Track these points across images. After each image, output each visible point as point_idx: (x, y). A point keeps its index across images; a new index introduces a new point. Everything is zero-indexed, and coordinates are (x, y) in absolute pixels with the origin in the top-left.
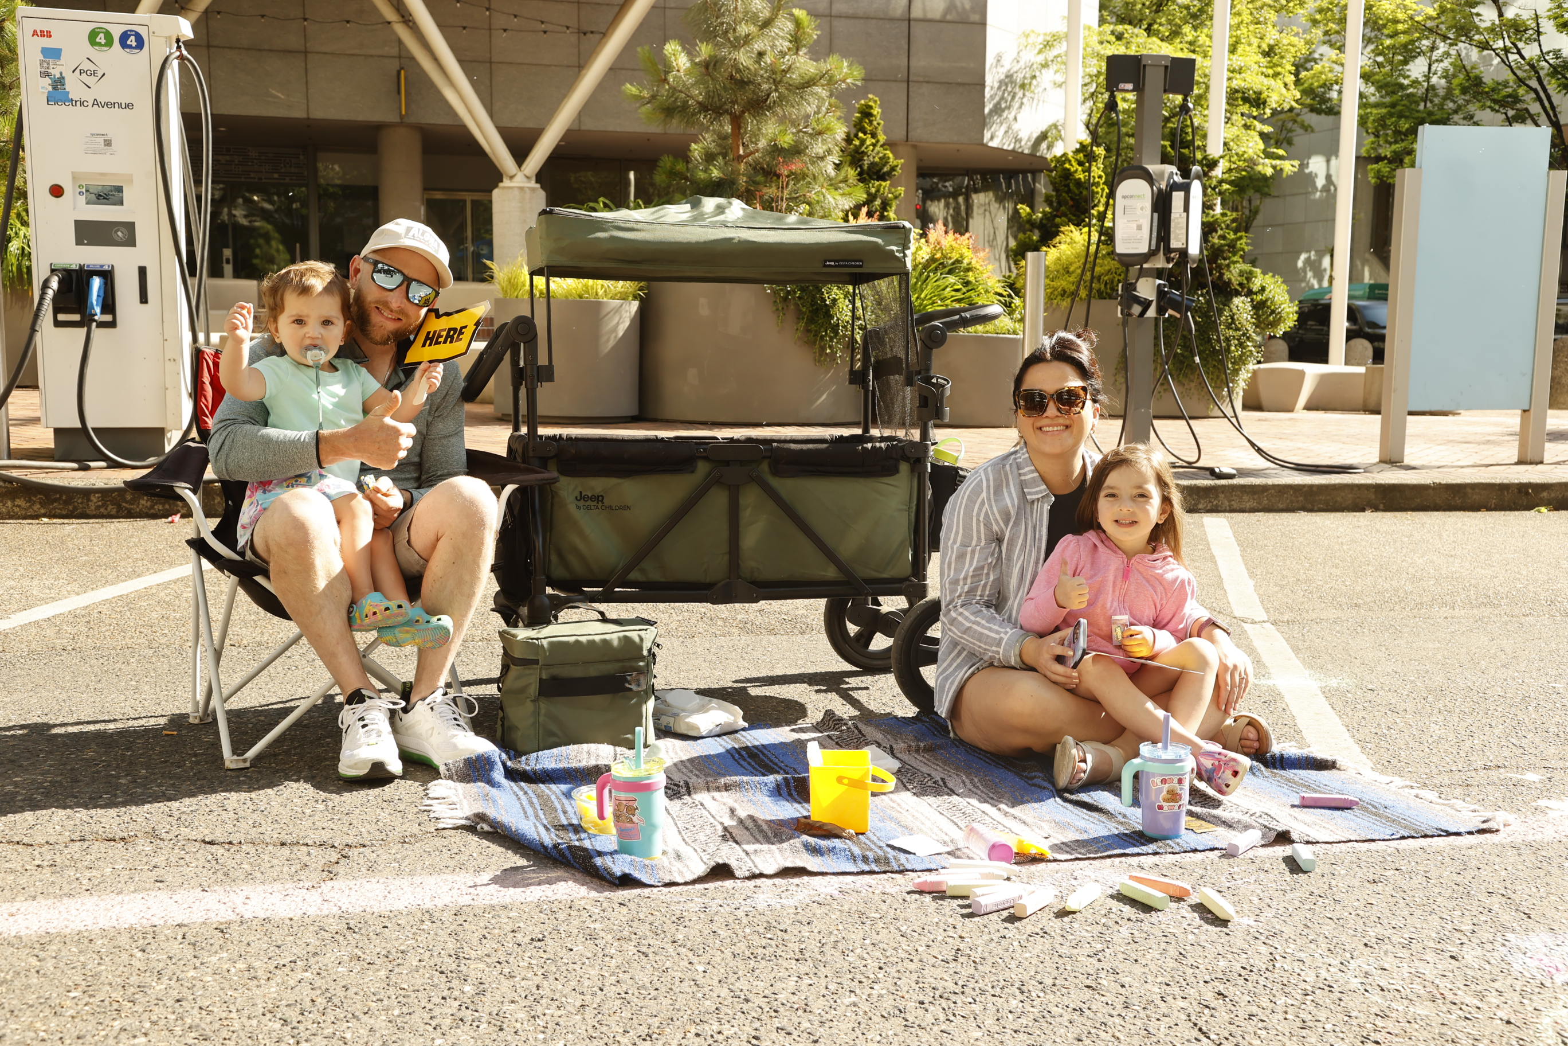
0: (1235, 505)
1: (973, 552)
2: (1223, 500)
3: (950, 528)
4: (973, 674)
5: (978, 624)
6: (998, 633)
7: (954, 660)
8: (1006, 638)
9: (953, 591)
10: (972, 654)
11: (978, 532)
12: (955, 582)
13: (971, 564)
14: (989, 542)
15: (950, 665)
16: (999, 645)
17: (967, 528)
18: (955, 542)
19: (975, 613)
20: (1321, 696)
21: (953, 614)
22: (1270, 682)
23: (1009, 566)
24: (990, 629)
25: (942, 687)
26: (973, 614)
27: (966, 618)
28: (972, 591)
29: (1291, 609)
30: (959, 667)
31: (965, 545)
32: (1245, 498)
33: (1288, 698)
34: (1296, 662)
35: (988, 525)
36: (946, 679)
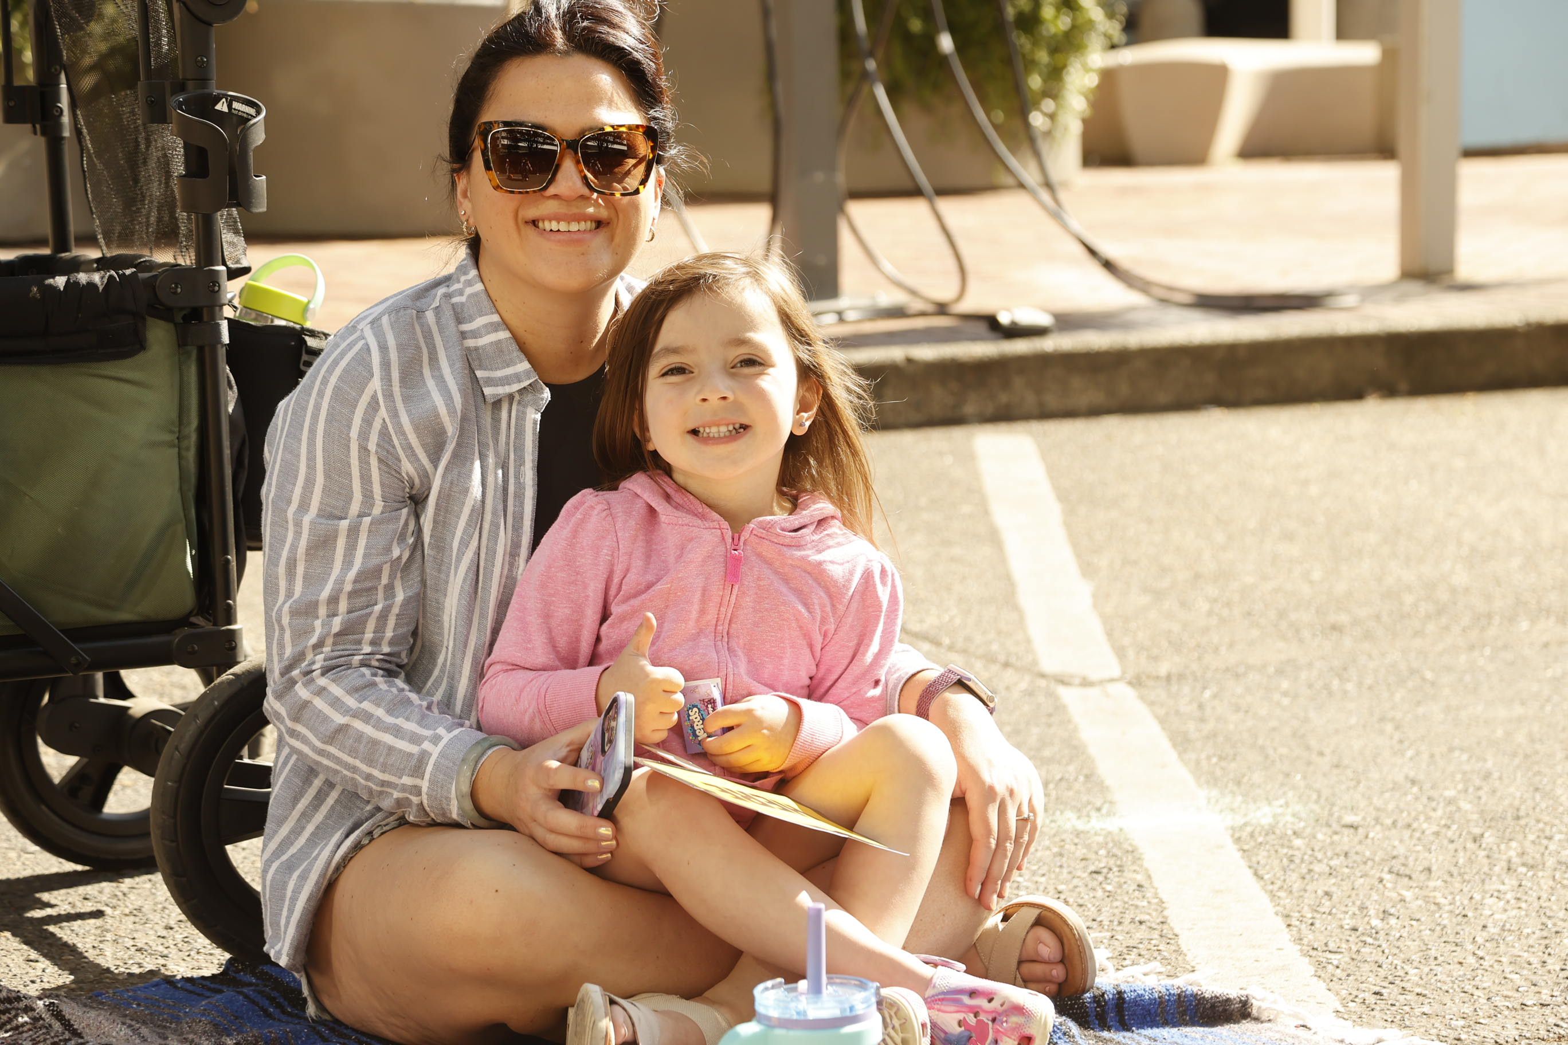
0: (1052, 401)
1: (353, 532)
2: (1021, 392)
3: (289, 472)
4: (357, 847)
5: (366, 717)
6: (416, 739)
7: (306, 816)
8: (435, 751)
9: (301, 634)
10: (351, 797)
11: (366, 479)
12: (306, 610)
13: (348, 563)
14: (392, 506)
15: (296, 832)
16: (418, 770)
17: (337, 470)
18: (304, 506)
19: (358, 691)
20: (1232, 848)
21: (302, 692)
22: (1111, 825)
23: (441, 565)
24: (397, 732)
25: (278, 887)
26: (354, 691)
27: (336, 703)
28: (351, 631)
29: (1177, 647)
30: (321, 833)
31: (331, 514)
32: (1076, 382)
33: (1152, 859)
34: (1179, 771)
35: (389, 463)
36: (289, 867)
